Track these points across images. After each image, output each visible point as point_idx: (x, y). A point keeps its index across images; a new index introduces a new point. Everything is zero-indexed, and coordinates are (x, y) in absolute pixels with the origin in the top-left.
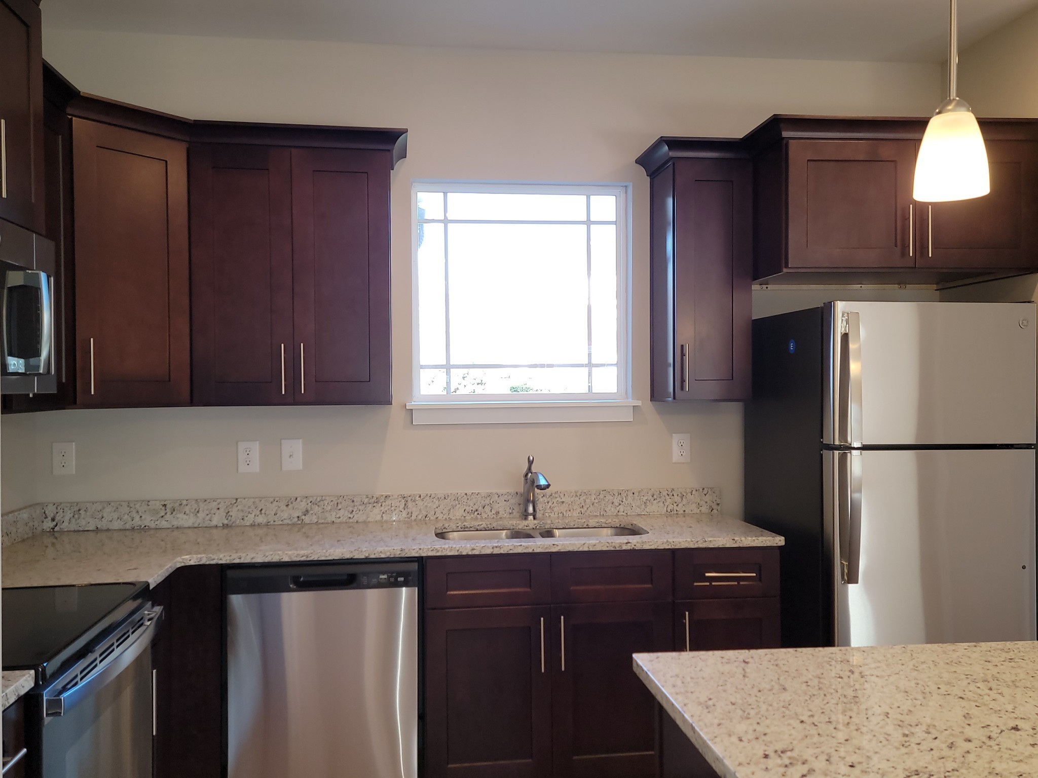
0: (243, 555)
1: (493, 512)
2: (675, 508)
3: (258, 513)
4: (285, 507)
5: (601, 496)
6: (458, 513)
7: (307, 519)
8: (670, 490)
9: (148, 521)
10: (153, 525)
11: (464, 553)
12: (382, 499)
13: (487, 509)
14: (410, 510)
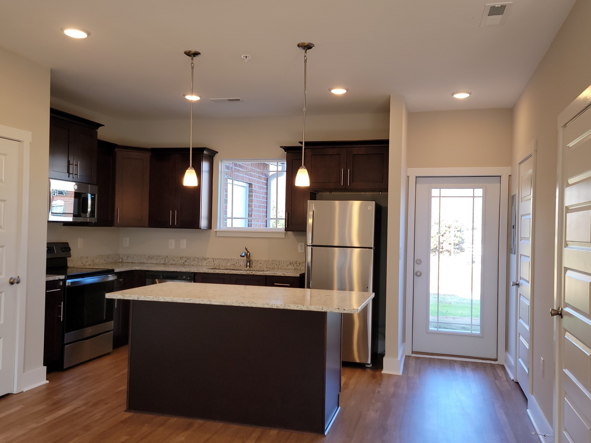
0: (150, 268)
1: (239, 265)
2: (297, 267)
3: (173, 261)
4: (180, 260)
5: (273, 262)
6: (229, 264)
7: (186, 263)
8: (296, 261)
9: (145, 261)
10: (146, 262)
11: (206, 272)
12: (207, 259)
13: (237, 264)
14: (215, 263)
